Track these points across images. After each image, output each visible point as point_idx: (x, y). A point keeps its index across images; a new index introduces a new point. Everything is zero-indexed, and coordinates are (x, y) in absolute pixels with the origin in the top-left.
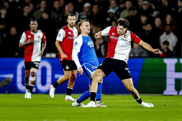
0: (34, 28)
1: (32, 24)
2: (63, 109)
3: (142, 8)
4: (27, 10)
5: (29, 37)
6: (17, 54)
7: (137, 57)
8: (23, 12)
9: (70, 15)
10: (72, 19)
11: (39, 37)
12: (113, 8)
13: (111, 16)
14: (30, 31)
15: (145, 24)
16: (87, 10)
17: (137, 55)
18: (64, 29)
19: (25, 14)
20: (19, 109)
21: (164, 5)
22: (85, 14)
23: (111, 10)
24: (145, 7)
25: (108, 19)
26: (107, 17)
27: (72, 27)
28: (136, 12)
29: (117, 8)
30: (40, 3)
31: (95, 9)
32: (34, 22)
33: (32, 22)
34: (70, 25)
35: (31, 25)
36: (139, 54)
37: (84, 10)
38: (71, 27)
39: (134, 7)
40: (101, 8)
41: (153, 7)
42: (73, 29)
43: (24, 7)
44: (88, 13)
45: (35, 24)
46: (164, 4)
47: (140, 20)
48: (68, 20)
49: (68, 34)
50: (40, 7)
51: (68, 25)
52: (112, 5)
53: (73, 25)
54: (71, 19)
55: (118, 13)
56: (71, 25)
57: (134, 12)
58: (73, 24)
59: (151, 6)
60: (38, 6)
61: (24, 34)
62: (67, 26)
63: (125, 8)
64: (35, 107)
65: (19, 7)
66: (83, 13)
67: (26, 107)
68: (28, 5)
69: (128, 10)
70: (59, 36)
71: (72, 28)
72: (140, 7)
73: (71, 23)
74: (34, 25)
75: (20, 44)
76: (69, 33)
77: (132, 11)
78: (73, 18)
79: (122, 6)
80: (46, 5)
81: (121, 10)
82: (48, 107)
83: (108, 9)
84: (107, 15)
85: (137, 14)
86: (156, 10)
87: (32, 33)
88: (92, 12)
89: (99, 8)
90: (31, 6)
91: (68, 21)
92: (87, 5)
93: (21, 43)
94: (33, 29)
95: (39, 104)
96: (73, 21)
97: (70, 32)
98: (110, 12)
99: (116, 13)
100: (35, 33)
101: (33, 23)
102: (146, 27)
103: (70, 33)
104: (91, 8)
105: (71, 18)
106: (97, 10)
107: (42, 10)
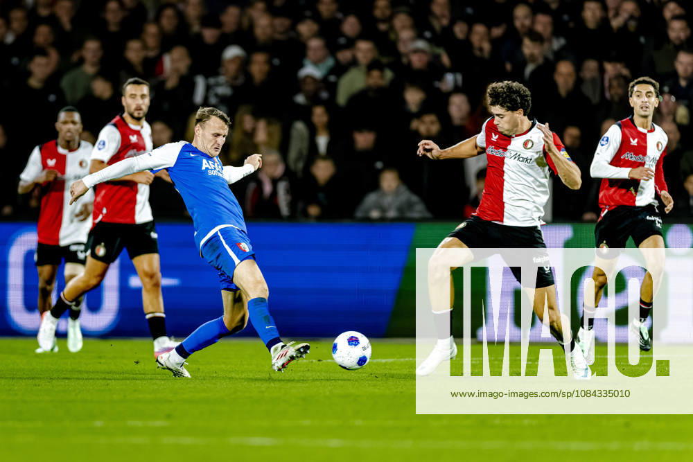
0: (69, 134)
1: (65, 123)
2: (156, 387)
3: (410, 64)
4: (40, 68)
5: (51, 163)
6: (7, 210)
7: (393, 220)
8: (29, 74)
9: (130, 83)
10: (139, 93)
11: (84, 164)
12: (316, 63)
13: (310, 87)
14: (57, 144)
15: (419, 115)
16: (232, 68)
17: (392, 214)
18: (115, 125)
19: (34, 82)
20: (16, 388)
21: (478, 53)
22: (227, 82)
23: (310, 70)
24: (417, 61)
25: (300, 99)
26: (298, 90)
27: (138, 119)
28: (389, 74)
29: (330, 62)
30: (80, 46)
31: (259, 65)
32: (72, 116)
33: (63, 116)
34: (132, 116)
35: (59, 125)
36: (400, 210)
37: (222, 70)
38: (134, 121)
39: (385, 60)
40: (276, 62)
41: (445, 60)
42: (142, 127)
43: (31, 58)
44: (235, 78)
45: (74, 123)
46: (481, 49)
47: (403, 102)
48: (123, 99)
49: (130, 140)
50: (82, 61)
51: (126, 115)
52: (311, 53)
53: (141, 115)
54: (133, 96)
55: (332, 78)
56: (136, 114)
57: (382, 77)
58: (141, 109)
59: (437, 57)
60: (75, 58)
61: (36, 154)
62: (123, 119)
63: (354, 63)
64: (67, 381)
65: (15, 60)
66: (222, 79)
67: (37, 381)
68: (43, 52)
69: (363, 68)
70: (101, 147)
71: (139, 124)
72: (405, 60)
73: (133, 107)
74: (71, 126)
75: (21, 183)
76: (131, 137)
77: (375, 73)
78: (142, 90)
79: (345, 56)
80: (100, 54)
81: (340, 70)
82: (109, 382)
83: (301, 66)
84: (298, 85)
85: (393, 82)
86: (453, 70)
87: (61, 150)
88: (249, 76)
89: (269, 62)
90: (54, 55)
91: (124, 104)
92: (232, 52)
93: (25, 181)
94: (68, 139)
95: (80, 372)
96: (140, 101)
97: (135, 137)
98: (308, 77)
99: (325, 79)
100: (71, 150)
101: (69, 119)
102: (423, 122)
103: (134, 139)
104: (244, 64)
105: (133, 92)
106: (266, 68)
107: (89, 69)
